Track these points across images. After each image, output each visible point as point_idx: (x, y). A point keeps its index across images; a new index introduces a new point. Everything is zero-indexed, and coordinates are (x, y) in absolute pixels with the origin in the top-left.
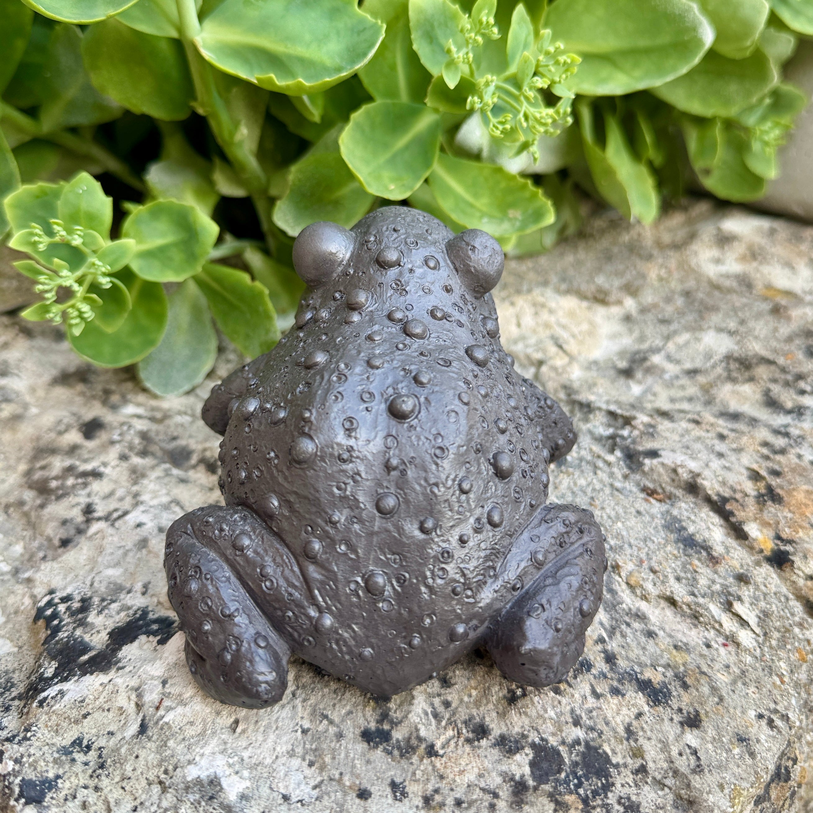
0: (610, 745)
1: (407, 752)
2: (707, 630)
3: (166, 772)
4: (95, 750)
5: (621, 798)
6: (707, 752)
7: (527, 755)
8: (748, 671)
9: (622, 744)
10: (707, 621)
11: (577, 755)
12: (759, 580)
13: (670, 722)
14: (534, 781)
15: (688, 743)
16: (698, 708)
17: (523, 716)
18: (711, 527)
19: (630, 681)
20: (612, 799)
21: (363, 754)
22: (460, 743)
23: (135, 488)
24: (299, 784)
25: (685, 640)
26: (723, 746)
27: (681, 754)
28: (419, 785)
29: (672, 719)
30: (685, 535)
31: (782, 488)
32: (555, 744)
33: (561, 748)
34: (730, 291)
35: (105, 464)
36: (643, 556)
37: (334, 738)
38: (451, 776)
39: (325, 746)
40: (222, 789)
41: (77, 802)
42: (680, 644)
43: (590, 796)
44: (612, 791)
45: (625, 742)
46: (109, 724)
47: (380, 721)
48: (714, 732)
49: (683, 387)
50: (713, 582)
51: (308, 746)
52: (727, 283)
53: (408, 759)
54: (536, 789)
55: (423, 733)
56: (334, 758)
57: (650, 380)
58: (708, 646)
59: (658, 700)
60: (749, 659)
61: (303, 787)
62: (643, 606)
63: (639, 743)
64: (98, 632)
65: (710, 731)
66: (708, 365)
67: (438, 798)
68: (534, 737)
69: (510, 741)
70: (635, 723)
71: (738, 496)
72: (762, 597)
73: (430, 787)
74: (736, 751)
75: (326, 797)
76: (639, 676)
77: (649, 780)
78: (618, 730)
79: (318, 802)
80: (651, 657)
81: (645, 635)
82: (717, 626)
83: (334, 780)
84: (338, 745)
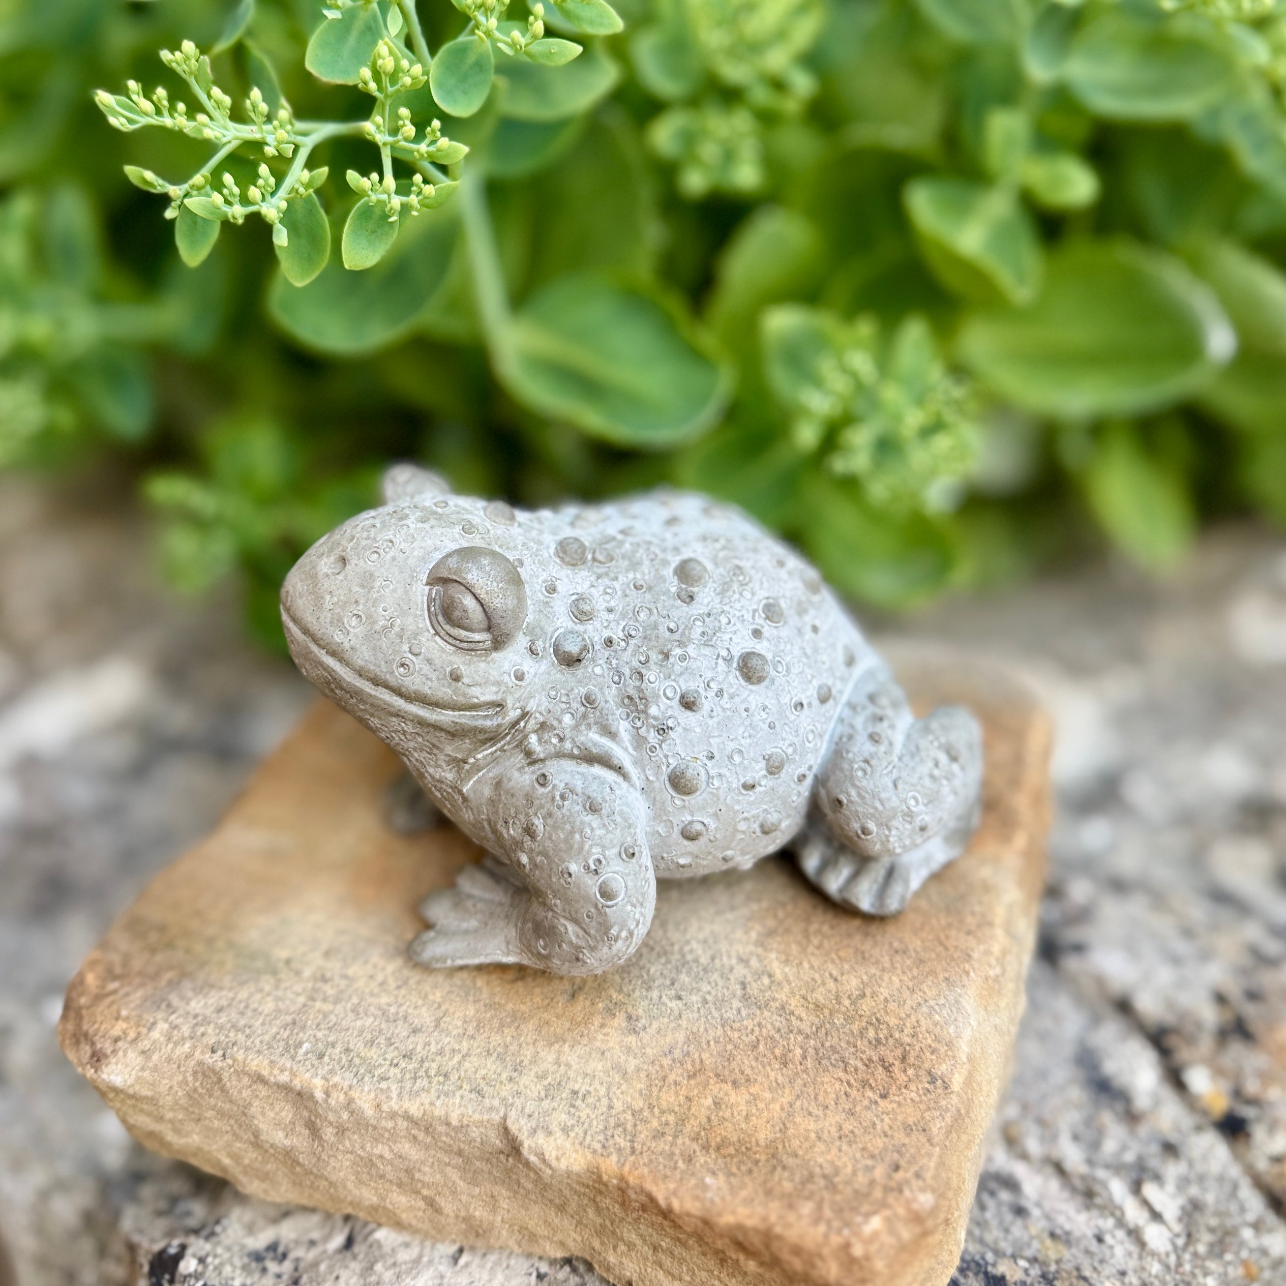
2: (1103, 1216)
4: (291, 1261)
10: (1104, 1203)
12: (1198, 1153)
25: (1067, 1227)
30: (1098, 1073)
42: (1058, 1230)
50: (1126, 1148)
58: (1100, 1239)
60: (1156, 1268)
62: (1021, 1170)
71: (1186, 1027)
76: (990, 1269)
80: (1014, 1243)
81: (1012, 1211)
82: (1118, 1214)
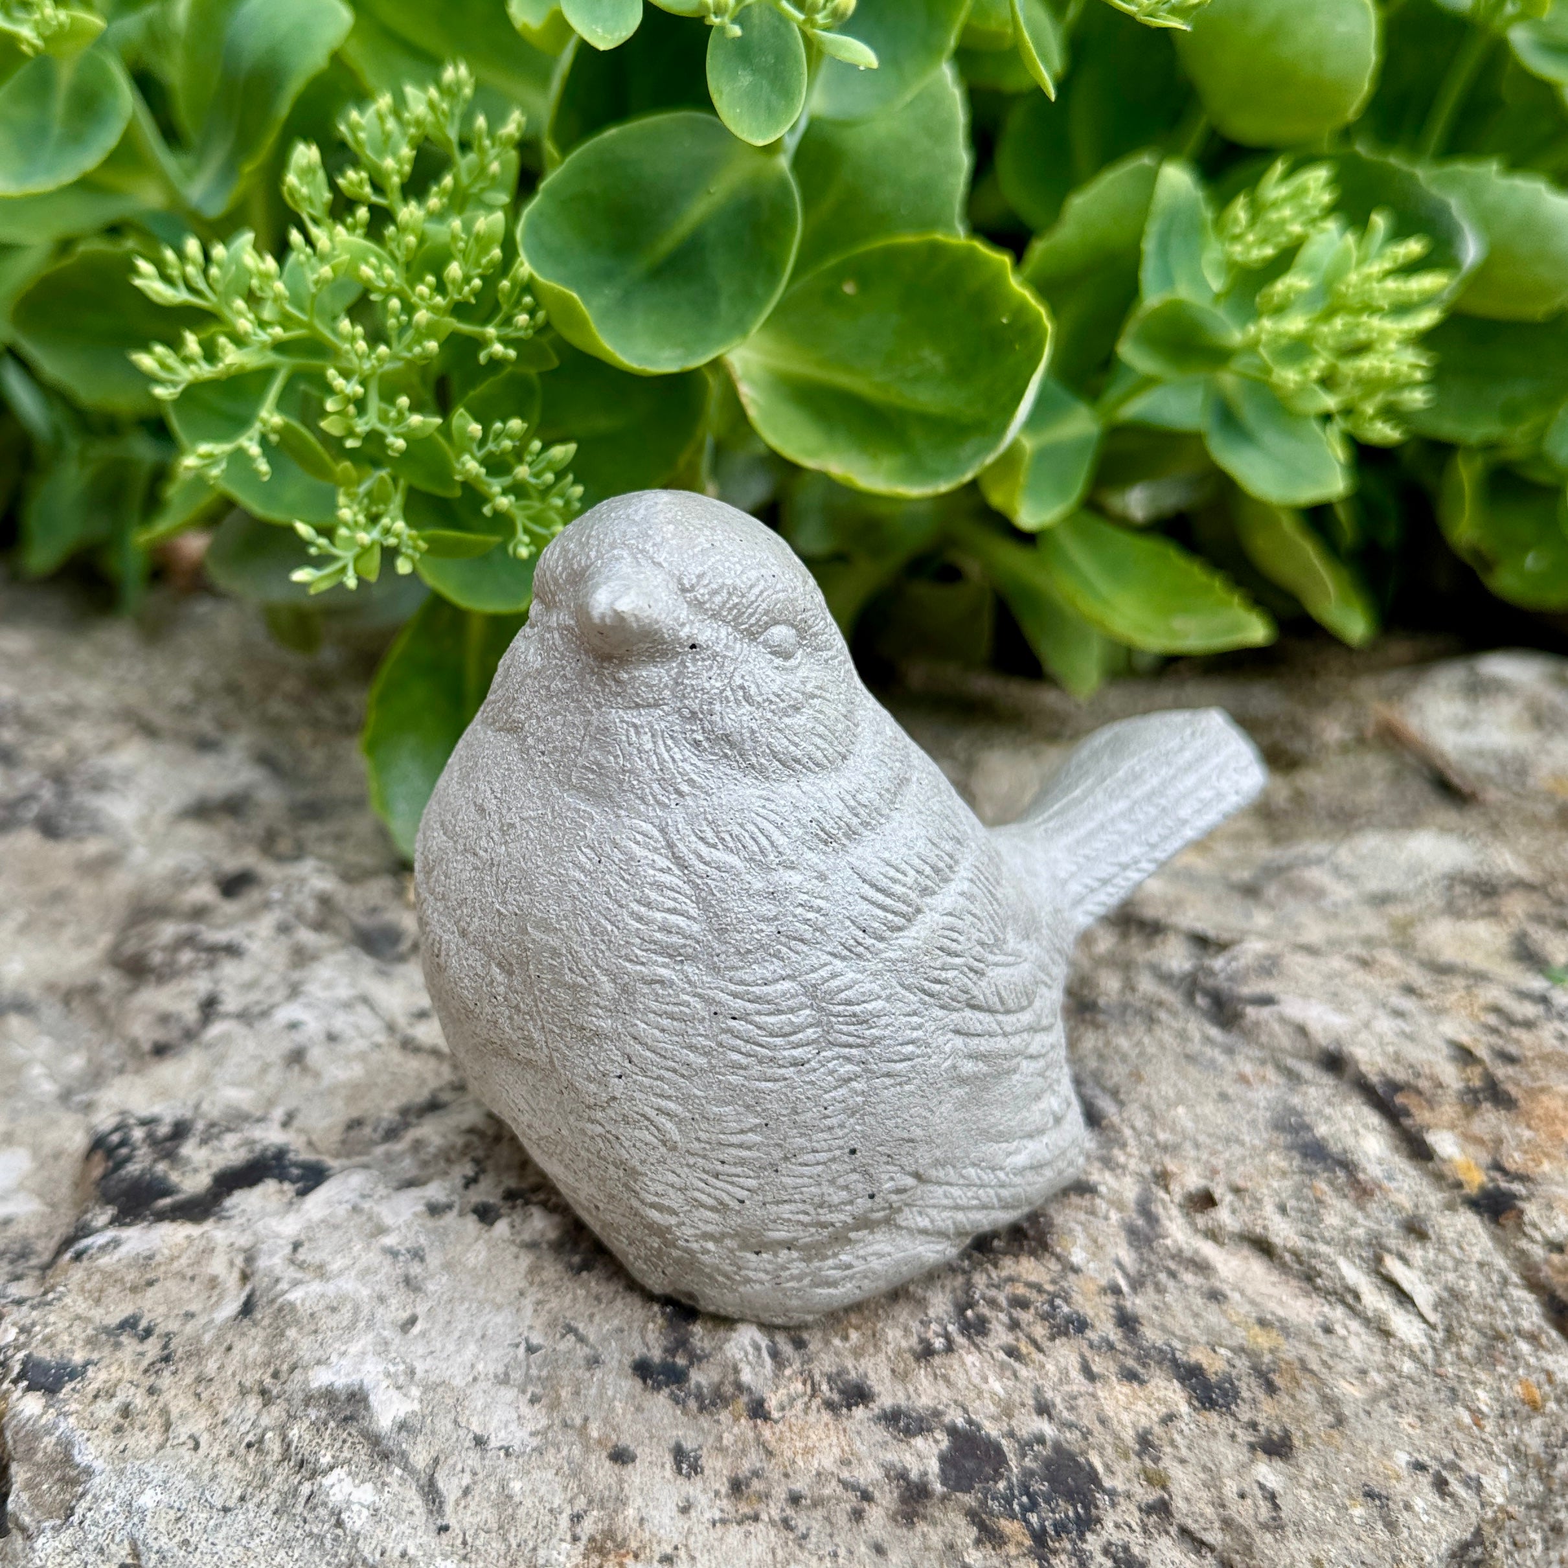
0: (1101, 1455)
1: (713, 1404)
2: (1330, 1303)
3: (276, 1375)
4: (159, 1337)
5: (1110, 1544)
6: (1298, 1502)
7: (936, 1441)
8: (1403, 1386)
9: (1127, 1458)
10: (1329, 1284)
11: (1035, 1460)
12: (1449, 1234)
13: (1228, 1441)
14: (943, 1484)
15: (1262, 1480)
16: (1292, 1428)
17: (941, 1382)
18: (1361, 1131)
19: (1159, 1363)
20: (1093, 1543)
21: (631, 1396)
22: (814, 1406)
23: (296, 976)
24: (507, 1424)
25: (1281, 1312)
26: (1331, 1500)
27: (1242, 1496)
28: (726, 1457)
29: (1233, 1436)
30: (1308, 1137)
31: (1517, 1084)
32: (994, 1434)
33: (1004, 1442)
36: (1218, 1162)
37: (583, 1364)
38: (788, 1454)
39: (565, 1374)
40: (368, 1407)
41: (115, 1403)
42: (1269, 1317)
43: (1050, 1530)
44: (1093, 1531)
45: (1134, 1458)
46: (190, 1300)
47: (671, 1351)
48: (1316, 1473)
49: (1356, 922)
50: (1353, 1223)
51: (534, 1372)
52: (1479, 766)
53: (711, 1414)
54: (944, 1498)
55: (746, 1377)
56: (577, 1393)
58: (1328, 1330)
59: (1211, 1399)
60: (1408, 1366)
61: (513, 1428)
62: (1208, 1249)
63: (1161, 1465)
64: (196, 1171)
65: (1308, 1469)
66: (1411, 886)
67: (757, 1485)
68: (954, 1416)
69: (908, 1416)
70: (1158, 1430)
71: (1423, 1084)
72: (1450, 1265)
73: (746, 1466)
74: (1359, 1511)
75: (552, 1451)
76: (1178, 1354)
77: (1173, 1530)
78: (1123, 1435)
79: (535, 1454)
80: (1209, 1331)
81: (1203, 1295)
82: (1348, 1297)
83: (572, 1427)
84: (588, 1375)
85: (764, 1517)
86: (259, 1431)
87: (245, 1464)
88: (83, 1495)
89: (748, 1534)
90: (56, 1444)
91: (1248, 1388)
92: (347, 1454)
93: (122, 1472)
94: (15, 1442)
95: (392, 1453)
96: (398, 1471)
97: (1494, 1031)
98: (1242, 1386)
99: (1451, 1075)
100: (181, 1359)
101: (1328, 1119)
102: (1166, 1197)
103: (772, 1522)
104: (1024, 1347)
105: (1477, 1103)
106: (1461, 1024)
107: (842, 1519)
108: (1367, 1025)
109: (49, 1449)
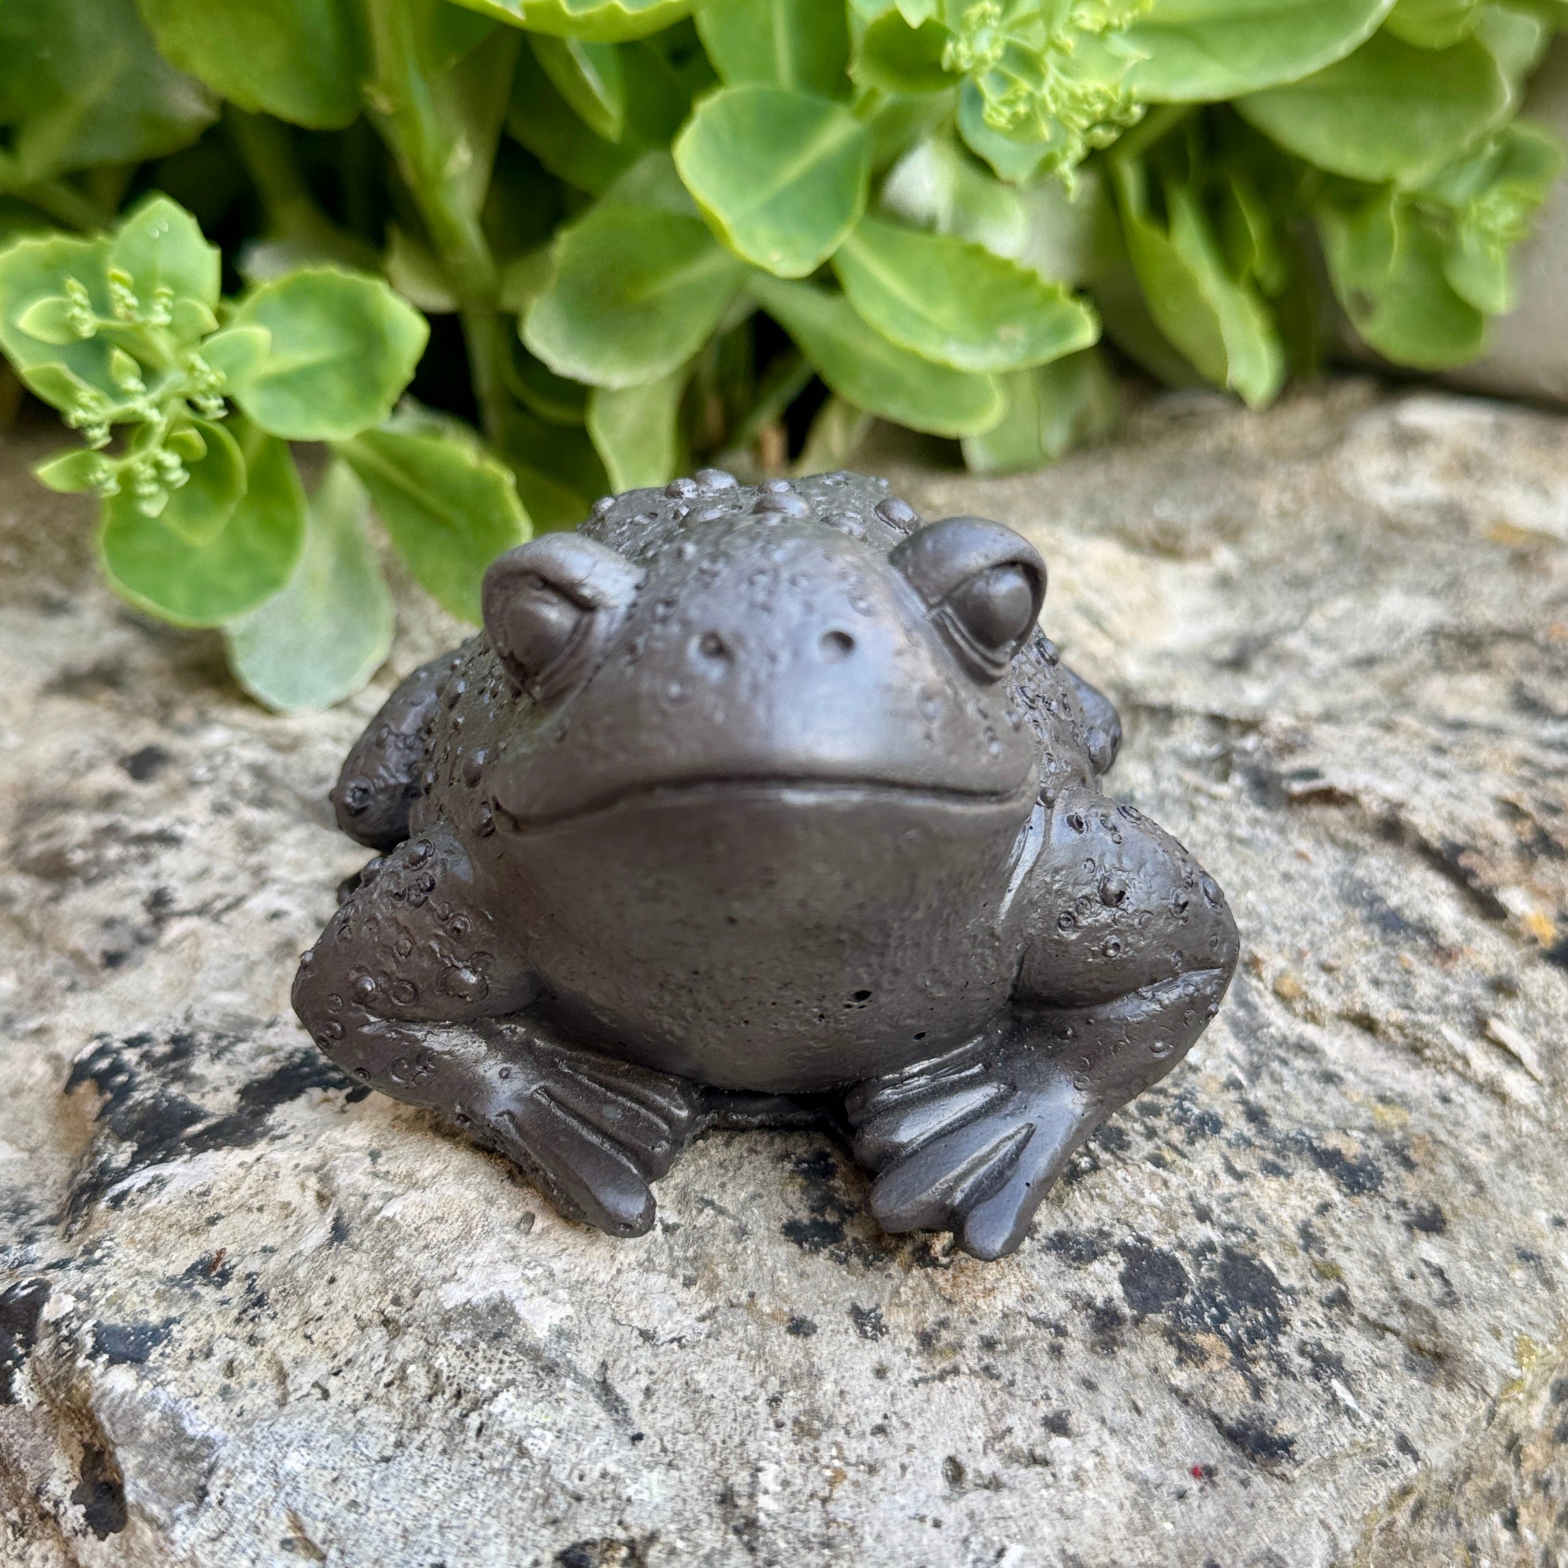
0: (1272, 1256)
1: (879, 1258)
2: (1440, 1073)
3: (396, 1301)
4: (239, 1280)
5: (1305, 1343)
6: (1463, 1274)
7: (1113, 1264)
8: (1525, 1146)
9: (1295, 1255)
10: (1438, 1054)
11: (1211, 1269)
12: (1534, 991)
13: (1385, 1223)
14: (1131, 1307)
15: (1426, 1258)
16: (1439, 1201)
17: (1098, 1202)
18: (1432, 896)
19: (1299, 1153)
20: (1287, 1346)
21: (791, 1263)
23: (254, 860)
24: (670, 1312)
25: (1398, 1088)
26: (1491, 1267)
27: (1412, 1276)
28: (907, 1313)
29: (1388, 1218)
30: (1381, 908)
31: (1562, 831)
32: (1166, 1248)
33: (1178, 1255)
34: (1422, 532)
35: (184, 822)
36: (1303, 943)
37: (731, 1237)
38: (969, 1299)
39: (713, 1250)
40: (517, 1319)
41: (216, 1362)
42: (1389, 1094)
43: (1245, 1338)
44: (1284, 1333)
45: (1301, 1253)
46: (264, 1234)
47: (818, 1210)
48: (1471, 1243)
49: (1349, 689)
50: (1445, 990)
51: (678, 1253)
52: (1418, 518)
53: (880, 1269)
54: (1137, 1321)
56: (734, 1269)
57: (1281, 676)
58: (1446, 1100)
59: (1358, 1183)
60: (1526, 1125)
61: (678, 1316)
62: (1311, 1032)
63: (1328, 1255)
64: (216, 1089)
65: (1463, 1240)
66: (1395, 646)
67: (947, 1335)
68: (1122, 1235)
69: (1078, 1243)
70: (1317, 1221)
71: (1480, 843)
72: (1541, 1020)
73: (930, 1317)
74: (1519, 1275)
75: (727, 1333)
76: (1316, 1143)
77: (1355, 1319)
78: (1286, 1231)
79: (711, 1341)
80: (1335, 1114)
81: (1318, 1080)
82: (1459, 1065)
83: (739, 1306)
84: (740, 1248)
85: (964, 1369)
86: (396, 1366)
87: (390, 1405)
88: (211, 1471)
89: (953, 1391)
90: (161, 1419)
91: (1390, 1169)
92: (509, 1375)
93: (249, 1438)
94: (113, 1424)
95: (557, 1365)
96: (569, 1383)
97: (1532, 783)
98: (1382, 1165)
99: (1502, 830)
100: (277, 1301)
101: (1397, 889)
102: (1261, 986)
103: (972, 1372)
104: (1169, 1156)
105: (1533, 858)
106: (1500, 780)
107: (1044, 1360)
108: (1416, 790)
109: (154, 1427)
